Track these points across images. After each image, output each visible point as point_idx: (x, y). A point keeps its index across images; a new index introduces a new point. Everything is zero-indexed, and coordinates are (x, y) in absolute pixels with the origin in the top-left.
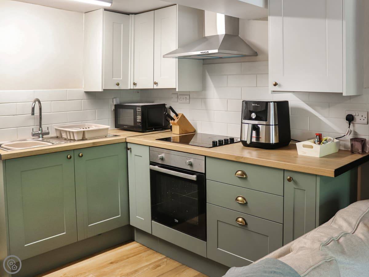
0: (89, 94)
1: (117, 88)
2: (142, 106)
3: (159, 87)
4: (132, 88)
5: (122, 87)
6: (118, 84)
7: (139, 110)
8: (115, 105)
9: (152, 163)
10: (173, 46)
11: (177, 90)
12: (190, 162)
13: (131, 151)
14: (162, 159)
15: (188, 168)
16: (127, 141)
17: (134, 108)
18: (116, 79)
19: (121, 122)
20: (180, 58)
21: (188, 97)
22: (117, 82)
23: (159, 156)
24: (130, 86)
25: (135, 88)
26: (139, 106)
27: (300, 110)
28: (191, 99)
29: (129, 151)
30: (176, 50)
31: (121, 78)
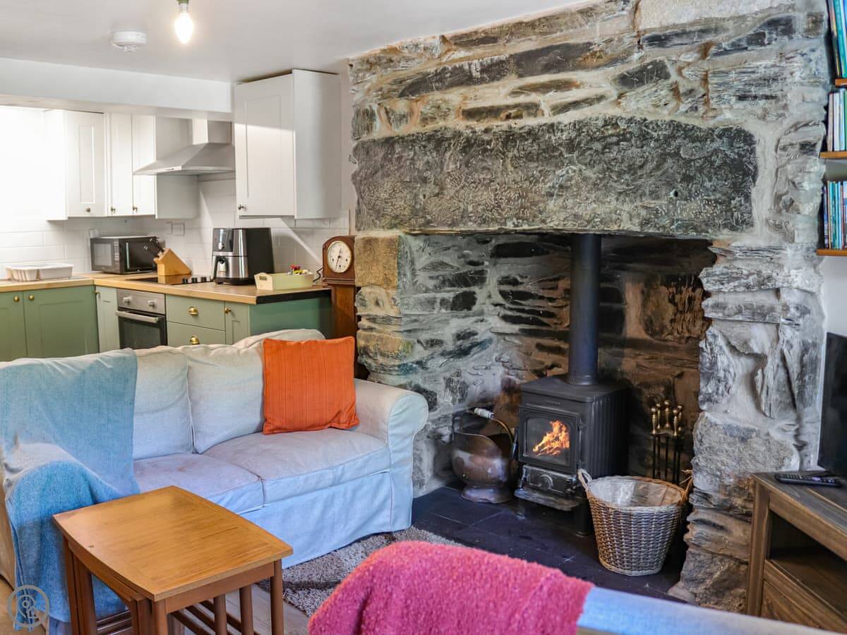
0: (54, 223)
1: (87, 215)
2: (119, 239)
3: (139, 213)
4: (110, 215)
5: (94, 213)
6: (89, 210)
7: (117, 244)
8: (91, 239)
9: (120, 309)
10: (151, 158)
11: (156, 217)
12: (153, 303)
13: (99, 297)
14: (128, 302)
15: (151, 310)
16: (95, 283)
17: (111, 241)
18: (88, 204)
19: (99, 262)
20: (159, 175)
21: (182, 226)
22: (87, 208)
23: (125, 298)
24: (108, 213)
25: (114, 215)
26: (116, 240)
27: (285, 239)
28: (186, 231)
29: (98, 296)
30: (155, 163)
31: (92, 201)
